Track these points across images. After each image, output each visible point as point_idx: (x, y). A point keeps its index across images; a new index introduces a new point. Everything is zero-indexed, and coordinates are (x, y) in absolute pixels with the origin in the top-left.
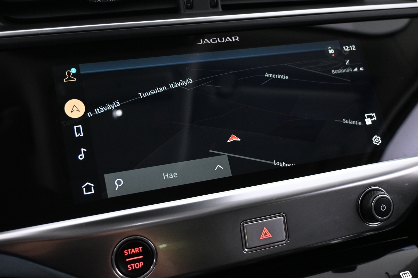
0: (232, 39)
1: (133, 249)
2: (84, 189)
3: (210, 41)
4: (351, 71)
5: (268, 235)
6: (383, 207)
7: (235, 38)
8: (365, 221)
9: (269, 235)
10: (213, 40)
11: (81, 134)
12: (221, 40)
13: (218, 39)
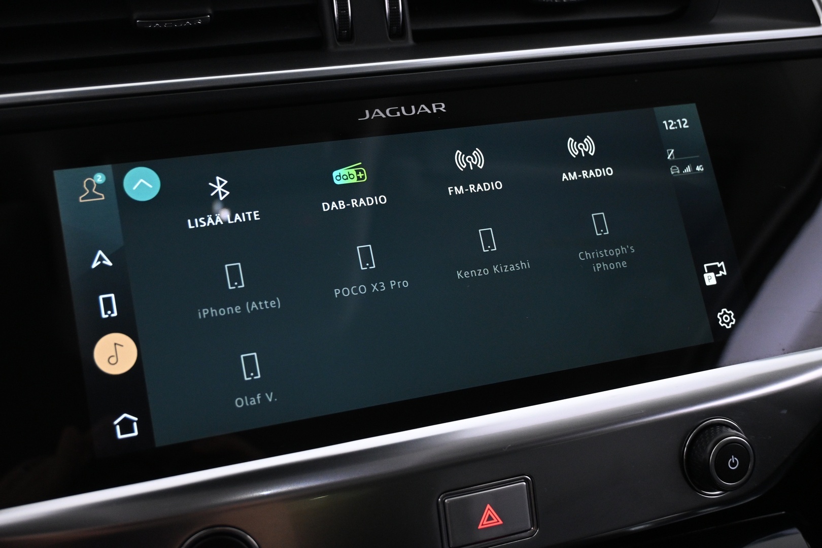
0: (431, 109)
2: (118, 428)
3: (385, 113)
4: (678, 172)
5: (495, 520)
6: (733, 462)
7: (437, 106)
8: (696, 488)
9: (497, 521)
10: (391, 112)
11: (112, 312)
12: (409, 110)
13: (403, 108)
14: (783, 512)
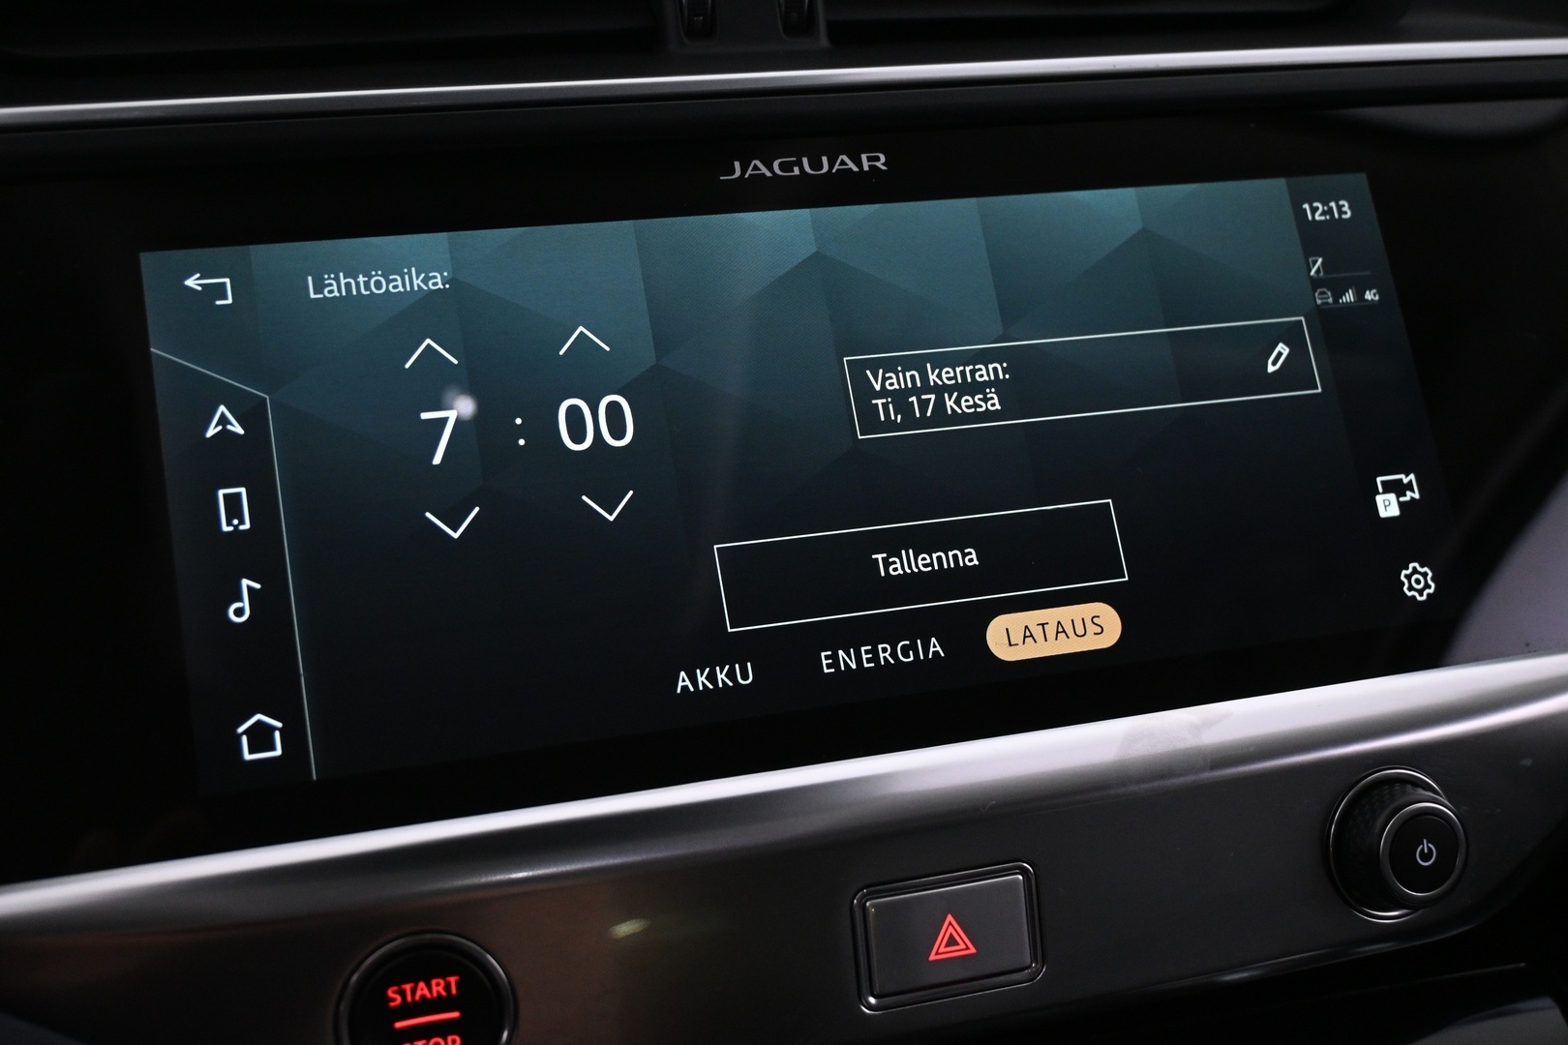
0: (859, 164)
1: (422, 985)
2: (244, 739)
3: (771, 169)
4: (1330, 300)
5: (963, 946)
6: (1426, 851)
7: (869, 159)
8: (1353, 903)
9: (965, 947)
10: (781, 166)
11: (242, 522)
12: (816, 164)
13: (805, 160)
14: (1522, 965)
